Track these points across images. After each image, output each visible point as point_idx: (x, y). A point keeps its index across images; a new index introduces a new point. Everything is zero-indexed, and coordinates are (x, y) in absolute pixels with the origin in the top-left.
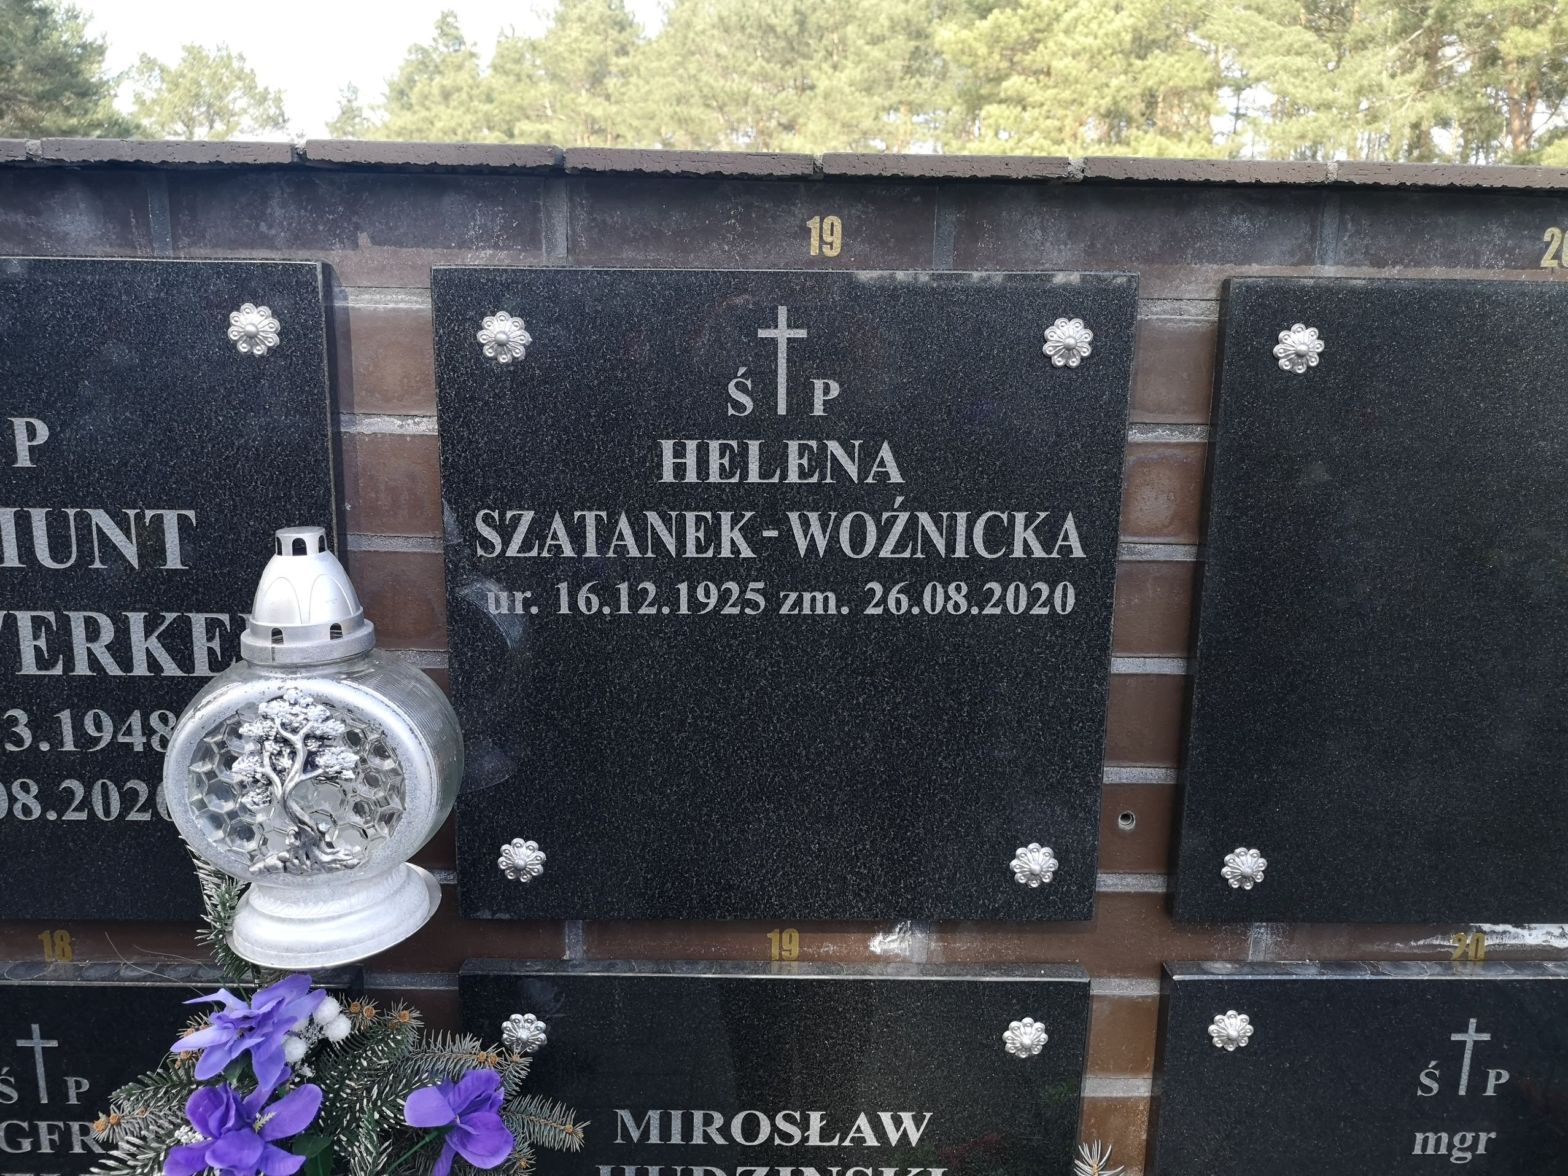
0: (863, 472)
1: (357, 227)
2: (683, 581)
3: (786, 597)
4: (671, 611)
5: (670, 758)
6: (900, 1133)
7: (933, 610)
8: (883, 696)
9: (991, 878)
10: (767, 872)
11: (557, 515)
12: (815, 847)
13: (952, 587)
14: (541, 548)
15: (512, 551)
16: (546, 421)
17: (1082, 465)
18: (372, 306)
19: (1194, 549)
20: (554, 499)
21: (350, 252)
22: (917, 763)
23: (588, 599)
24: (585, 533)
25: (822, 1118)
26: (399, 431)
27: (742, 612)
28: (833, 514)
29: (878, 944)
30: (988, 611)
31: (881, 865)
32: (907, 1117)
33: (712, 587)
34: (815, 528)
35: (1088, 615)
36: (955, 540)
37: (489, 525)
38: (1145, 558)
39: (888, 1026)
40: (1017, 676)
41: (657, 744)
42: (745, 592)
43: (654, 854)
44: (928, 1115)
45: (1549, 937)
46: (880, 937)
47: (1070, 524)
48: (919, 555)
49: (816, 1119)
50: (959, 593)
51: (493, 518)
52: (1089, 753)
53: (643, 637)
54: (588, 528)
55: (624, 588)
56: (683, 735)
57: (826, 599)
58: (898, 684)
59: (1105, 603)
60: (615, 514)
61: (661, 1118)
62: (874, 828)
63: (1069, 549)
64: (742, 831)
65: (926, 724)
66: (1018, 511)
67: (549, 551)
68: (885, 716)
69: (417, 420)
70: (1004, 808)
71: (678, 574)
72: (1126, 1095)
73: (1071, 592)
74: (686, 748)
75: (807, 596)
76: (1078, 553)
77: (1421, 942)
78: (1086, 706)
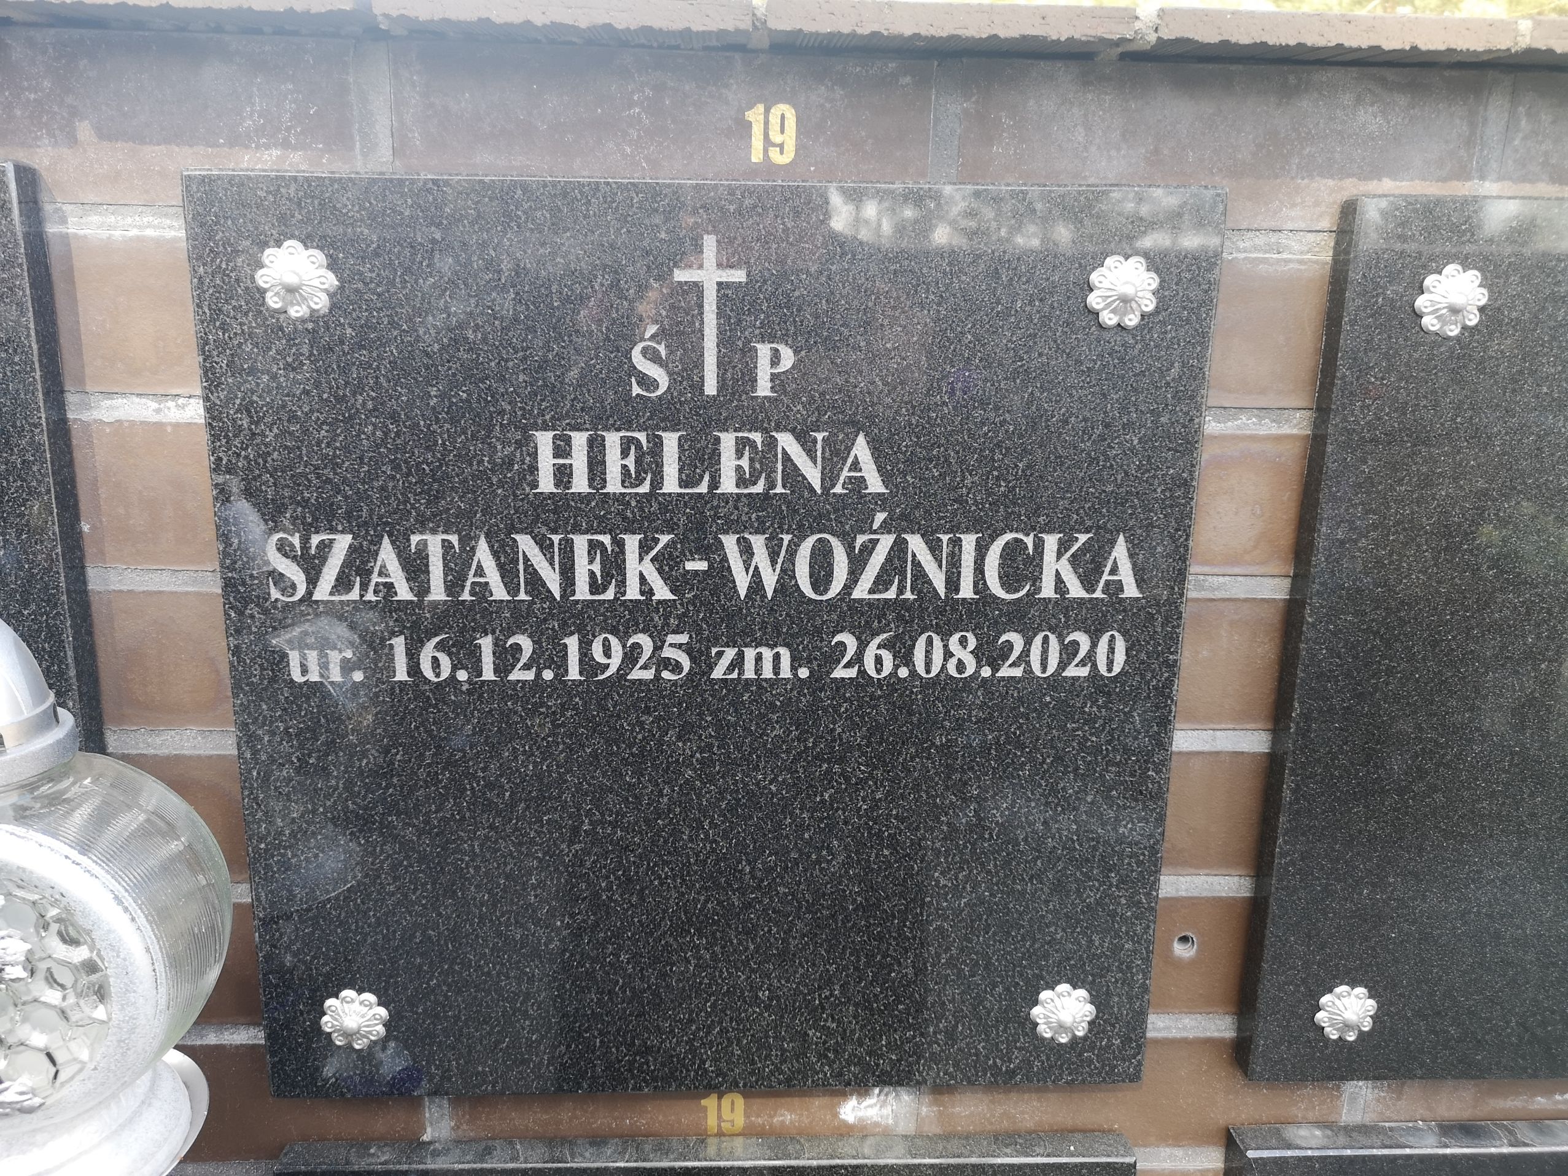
0: (829, 477)
1: (74, 113)
2: (572, 634)
3: (720, 654)
4: (556, 675)
5: (559, 879)
7: (928, 671)
8: (858, 790)
9: (1004, 1031)
10: (698, 1029)
11: (386, 541)
12: (763, 995)
13: (954, 639)
14: (364, 587)
15: (322, 592)
16: (364, 404)
17: (1139, 468)
18: (104, 234)
19: (1286, 583)
20: (380, 518)
21: (65, 151)
22: (905, 880)
23: (435, 660)
24: (427, 565)
26: (155, 418)
27: (658, 677)
28: (787, 538)
29: (850, 1110)
30: (1005, 672)
31: (854, 1018)
33: (614, 641)
34: (761, 557)
35: (1143, 676)
36: (959, 573)
37: (286, 555)
40: (1044, 762)
41: (540, 860)
42: (661, 648)
43: (539, 1008)
46: (853, 1102)
47: (1120, 551)
48: (908, 595)
50: (965, 647)
51: (292, 545)
52: (1140, 863)
53: (516, 713)
54: (431, 559)
55: (486, 644)
56: (577, 847)
57: (777, 657)
58: (878, 773)
59: (1166, 661)
60: (471, 539)
62: (846, 968)
63: (1119, 585)
64: (663, 975)
65: (917, 829)
66: (1049, 532)
67: (376, 592)
68: (860, 817)
69: (181, 401)
70: (1023, 939)
71: (564, 624)
73: (1120, 645)
74: (581, 865)
75: (750, 654)
76: (1131, 591)
78: (1137, 800)
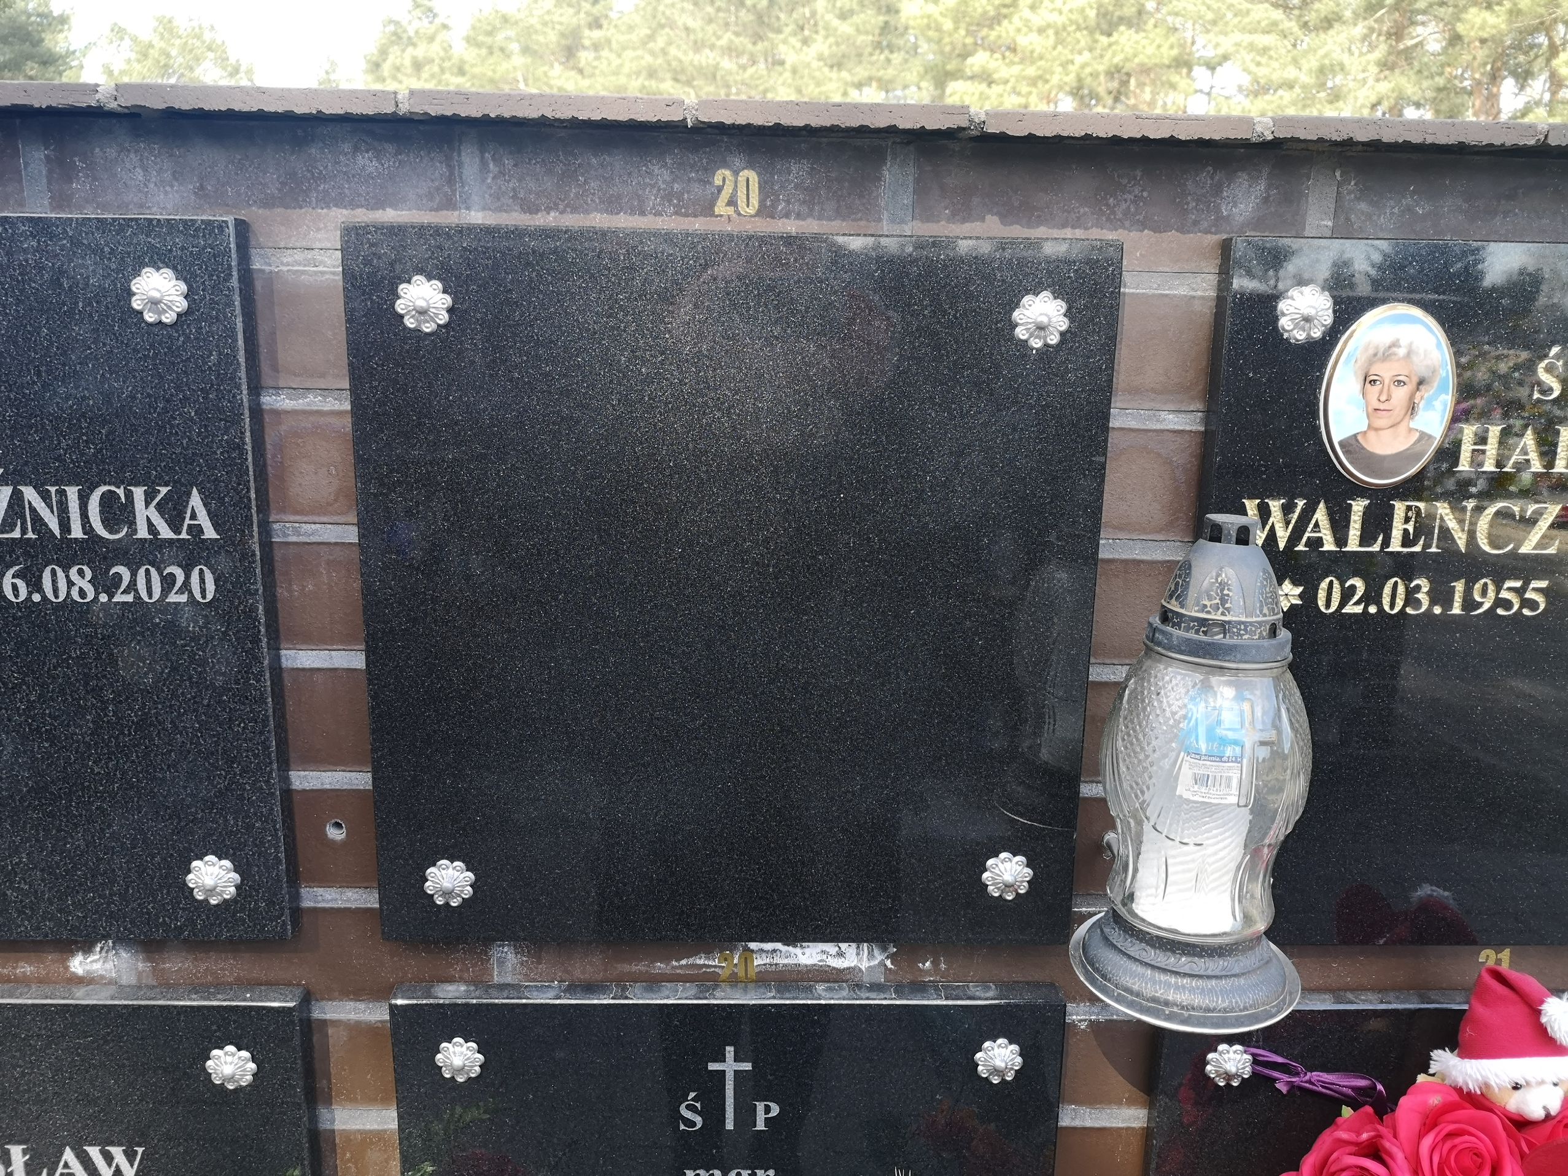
6: (113, 1169)
7: (57, 597)
8: (14, 693)
9: (168, 893)
13: (74, 571)
17: (199, 434)
22: (65, 768)
25: (24, 1152)
29: (78, 964)
30: (119, 598)
32: (117, 1152)
35: (232, 602)
36: (68, 518)
38: (313, 539)
39: (79, 1055)
40: (163, 672)
44: (140, 1150)
45: (824, 957)
46: (80, 957)
47: (195, 500)
48: (30, 535)
49: (17, 1153)
50: (83, 577)
52: (256, 756)
58: (29, 679)
59: (249, 590)
62: (28, 840)
63: (200, 529)
65: (68, 725)
66: (136, 485)
68: (20, 716)
70: (171, 818)
72: (380, 1128)
73: (210, 577)
76: (210, 533)
77: (684, 962)
78: (244, 704)
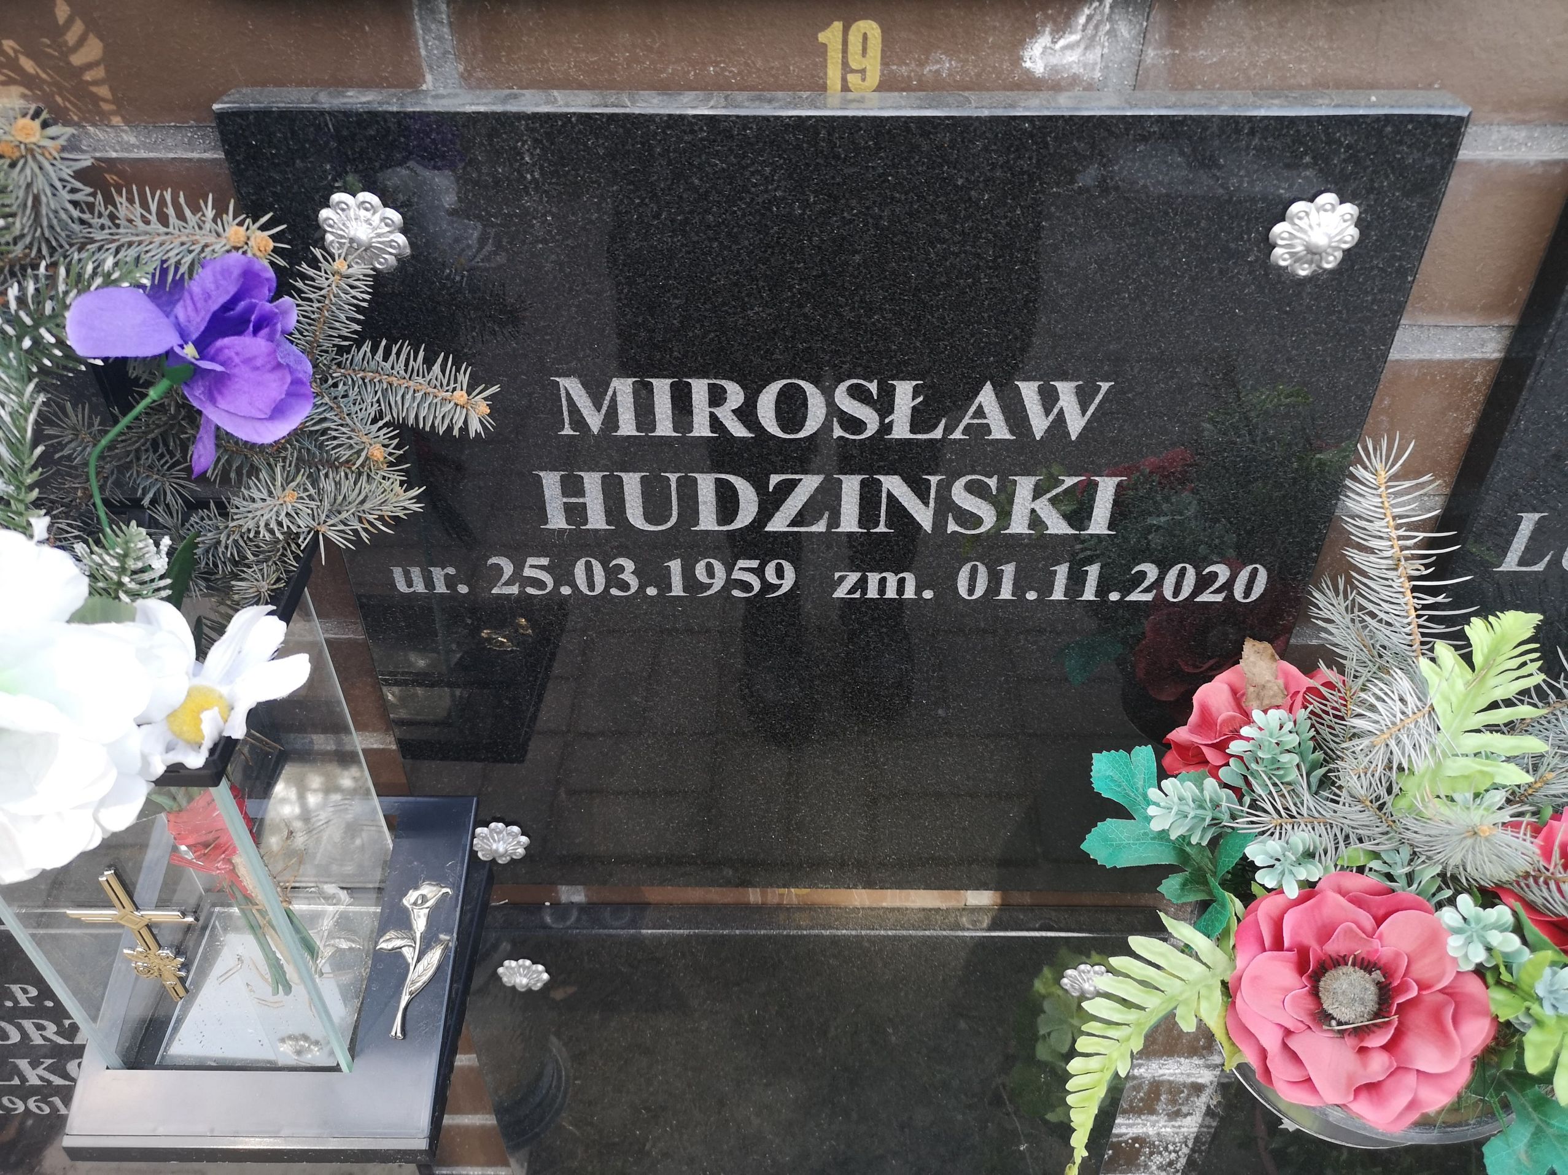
6: (1051, 418)
25: (916, 392)
32: (1066, 391)
44: (1105, 386)
46: (1044, 40)
49: (904, 393)
61: (636, 393)
72: (1458, 357)
